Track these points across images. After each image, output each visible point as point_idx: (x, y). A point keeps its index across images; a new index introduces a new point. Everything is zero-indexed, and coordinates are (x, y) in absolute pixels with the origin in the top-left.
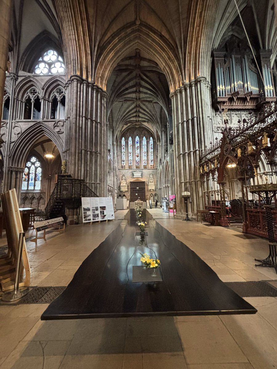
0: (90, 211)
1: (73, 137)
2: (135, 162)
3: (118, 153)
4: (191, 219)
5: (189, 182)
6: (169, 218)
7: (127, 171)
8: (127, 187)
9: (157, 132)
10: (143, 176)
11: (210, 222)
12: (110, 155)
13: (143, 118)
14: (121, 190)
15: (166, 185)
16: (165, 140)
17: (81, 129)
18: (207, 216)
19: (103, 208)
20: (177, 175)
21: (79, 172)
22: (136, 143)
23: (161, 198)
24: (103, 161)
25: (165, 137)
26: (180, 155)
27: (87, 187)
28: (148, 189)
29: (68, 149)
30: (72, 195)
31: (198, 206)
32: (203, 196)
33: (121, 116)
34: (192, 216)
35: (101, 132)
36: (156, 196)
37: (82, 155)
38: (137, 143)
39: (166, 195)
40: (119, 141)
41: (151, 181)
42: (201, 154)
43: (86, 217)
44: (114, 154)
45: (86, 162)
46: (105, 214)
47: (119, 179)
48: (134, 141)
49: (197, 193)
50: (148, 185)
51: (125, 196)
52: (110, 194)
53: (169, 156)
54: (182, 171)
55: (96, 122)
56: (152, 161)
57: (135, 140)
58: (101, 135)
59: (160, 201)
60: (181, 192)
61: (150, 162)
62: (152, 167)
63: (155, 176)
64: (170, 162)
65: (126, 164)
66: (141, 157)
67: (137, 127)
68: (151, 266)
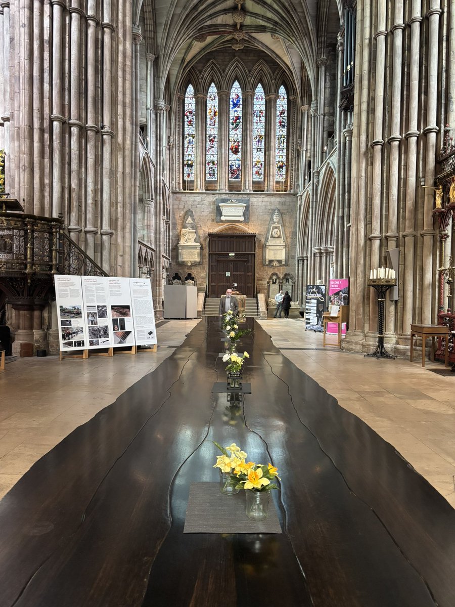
0: (81, 317)
1: (22, 74)
2: (225, 169)
3: (172, 139)
4: (392, 354)
5: (395, 237)
6: (323, 347)
7: (198, 198)
8: (198, 250)
9: (303, 67)
10: (252, 218)
11: (450, 364)
12: (145, 144)
13: (256, 15)
14: (180, 259)
15: (323, 246)
16: (327, 95)
17: (46, 46)
18: (441, 345)
19: (123, 310)
20: (358, 214)
21: (47, 194)
22: (231, 106)
23: (305, 288)
24: (120, 160)
25: (328, 84)
26: (372, 147)
27: (71, 242)
28: (264, 259)
29: (7, 115)
30: (26, 268)
31: (418, 313)
32: (437, 284)
33: (185, 8)
34: (397, 343)
35: (114, 60)
36: (287, 280)
37: (54, 137)
38: (235, 105)
39: (320, 278)
40: (175, 98)
41: (275, 232)
42: (445, 144)
43: (68, 335)
44: (158, 138)
45: (65, 163)
46: (127, 330)
47: (174, 224)
48: (224, 99)
49: (419, 271)
50: (264, 247)
51: (192, 279)
52: (145, 269)
53: (337, 153)
54: (377, 201)
55: (100, 25)
56: (281, 167)
57: (228, 95)
58: (114, 71)
59: (300, 296)
60: (368, 267)
61: (274, 169)
62: (282, 187)
63: (287, 218)
64: (339, 172)
65: (197, 176)
66: (245, 153)
67: (237, 47)
68: (248, 485)
